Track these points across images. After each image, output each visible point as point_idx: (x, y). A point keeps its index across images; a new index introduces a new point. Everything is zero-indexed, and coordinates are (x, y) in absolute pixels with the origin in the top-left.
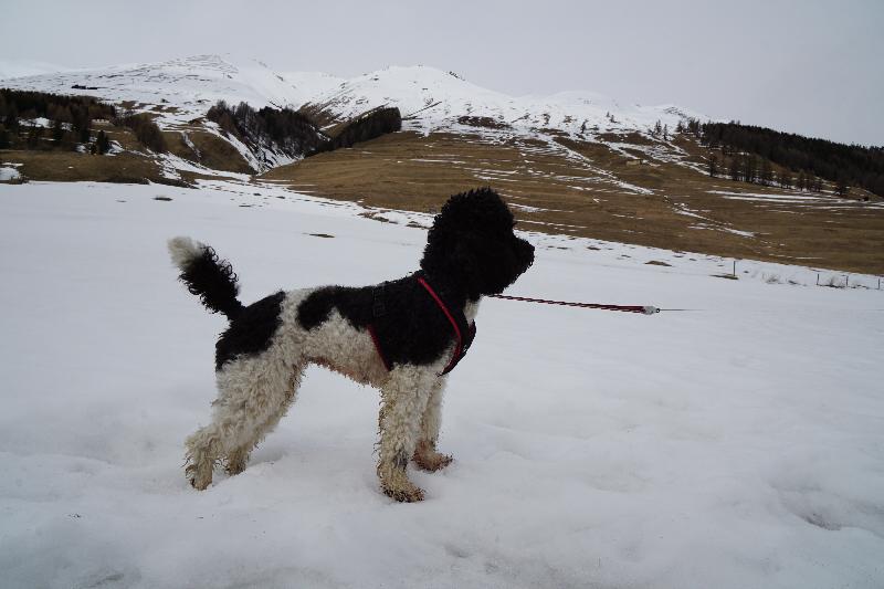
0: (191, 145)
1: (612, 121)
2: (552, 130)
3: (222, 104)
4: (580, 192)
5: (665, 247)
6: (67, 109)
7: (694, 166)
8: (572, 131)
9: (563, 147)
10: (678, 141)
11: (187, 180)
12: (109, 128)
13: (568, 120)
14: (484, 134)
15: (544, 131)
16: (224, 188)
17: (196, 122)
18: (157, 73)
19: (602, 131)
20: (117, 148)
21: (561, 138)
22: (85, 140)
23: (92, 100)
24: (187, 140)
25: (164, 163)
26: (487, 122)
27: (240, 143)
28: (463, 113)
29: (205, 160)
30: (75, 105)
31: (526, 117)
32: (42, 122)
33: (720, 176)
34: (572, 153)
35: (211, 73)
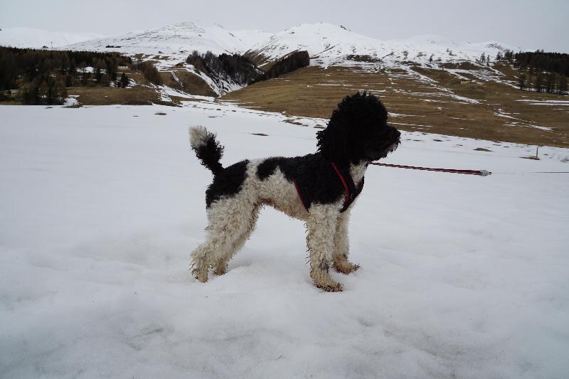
0: (177, 79)
1: (451, 54)
2: (410, 62)
3: (195, 53)
4: (428, 103)
5: (488, 139)
6: (104, 60)
7: (509, 83)
8: (423, 62)
9: (416, 73)
10: (497, 66)
11: (175, 102)
12: (127, 71)
13: (420, 55)
14: (363, 67)
15: (404, 63)
16: (198, 106)
17: (180, 65)
18: (155, 35)
19: (444, 61)
20: (133, 83)
21: (416, 67)
22: (114, 79)
23: (118, 55)
24: (175, 77)
25: (161, 91)
26: (366, 58)
27: (206, 77)
28: (351, 53)
29: (186, 89)
30: (108, 58)
31: (392, 54)
32: (90, 69)
33: (528, 89)
34: (423, 77)
35: (188, 34)
